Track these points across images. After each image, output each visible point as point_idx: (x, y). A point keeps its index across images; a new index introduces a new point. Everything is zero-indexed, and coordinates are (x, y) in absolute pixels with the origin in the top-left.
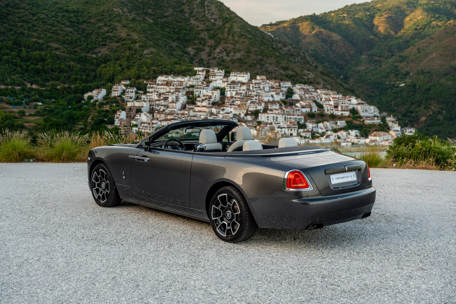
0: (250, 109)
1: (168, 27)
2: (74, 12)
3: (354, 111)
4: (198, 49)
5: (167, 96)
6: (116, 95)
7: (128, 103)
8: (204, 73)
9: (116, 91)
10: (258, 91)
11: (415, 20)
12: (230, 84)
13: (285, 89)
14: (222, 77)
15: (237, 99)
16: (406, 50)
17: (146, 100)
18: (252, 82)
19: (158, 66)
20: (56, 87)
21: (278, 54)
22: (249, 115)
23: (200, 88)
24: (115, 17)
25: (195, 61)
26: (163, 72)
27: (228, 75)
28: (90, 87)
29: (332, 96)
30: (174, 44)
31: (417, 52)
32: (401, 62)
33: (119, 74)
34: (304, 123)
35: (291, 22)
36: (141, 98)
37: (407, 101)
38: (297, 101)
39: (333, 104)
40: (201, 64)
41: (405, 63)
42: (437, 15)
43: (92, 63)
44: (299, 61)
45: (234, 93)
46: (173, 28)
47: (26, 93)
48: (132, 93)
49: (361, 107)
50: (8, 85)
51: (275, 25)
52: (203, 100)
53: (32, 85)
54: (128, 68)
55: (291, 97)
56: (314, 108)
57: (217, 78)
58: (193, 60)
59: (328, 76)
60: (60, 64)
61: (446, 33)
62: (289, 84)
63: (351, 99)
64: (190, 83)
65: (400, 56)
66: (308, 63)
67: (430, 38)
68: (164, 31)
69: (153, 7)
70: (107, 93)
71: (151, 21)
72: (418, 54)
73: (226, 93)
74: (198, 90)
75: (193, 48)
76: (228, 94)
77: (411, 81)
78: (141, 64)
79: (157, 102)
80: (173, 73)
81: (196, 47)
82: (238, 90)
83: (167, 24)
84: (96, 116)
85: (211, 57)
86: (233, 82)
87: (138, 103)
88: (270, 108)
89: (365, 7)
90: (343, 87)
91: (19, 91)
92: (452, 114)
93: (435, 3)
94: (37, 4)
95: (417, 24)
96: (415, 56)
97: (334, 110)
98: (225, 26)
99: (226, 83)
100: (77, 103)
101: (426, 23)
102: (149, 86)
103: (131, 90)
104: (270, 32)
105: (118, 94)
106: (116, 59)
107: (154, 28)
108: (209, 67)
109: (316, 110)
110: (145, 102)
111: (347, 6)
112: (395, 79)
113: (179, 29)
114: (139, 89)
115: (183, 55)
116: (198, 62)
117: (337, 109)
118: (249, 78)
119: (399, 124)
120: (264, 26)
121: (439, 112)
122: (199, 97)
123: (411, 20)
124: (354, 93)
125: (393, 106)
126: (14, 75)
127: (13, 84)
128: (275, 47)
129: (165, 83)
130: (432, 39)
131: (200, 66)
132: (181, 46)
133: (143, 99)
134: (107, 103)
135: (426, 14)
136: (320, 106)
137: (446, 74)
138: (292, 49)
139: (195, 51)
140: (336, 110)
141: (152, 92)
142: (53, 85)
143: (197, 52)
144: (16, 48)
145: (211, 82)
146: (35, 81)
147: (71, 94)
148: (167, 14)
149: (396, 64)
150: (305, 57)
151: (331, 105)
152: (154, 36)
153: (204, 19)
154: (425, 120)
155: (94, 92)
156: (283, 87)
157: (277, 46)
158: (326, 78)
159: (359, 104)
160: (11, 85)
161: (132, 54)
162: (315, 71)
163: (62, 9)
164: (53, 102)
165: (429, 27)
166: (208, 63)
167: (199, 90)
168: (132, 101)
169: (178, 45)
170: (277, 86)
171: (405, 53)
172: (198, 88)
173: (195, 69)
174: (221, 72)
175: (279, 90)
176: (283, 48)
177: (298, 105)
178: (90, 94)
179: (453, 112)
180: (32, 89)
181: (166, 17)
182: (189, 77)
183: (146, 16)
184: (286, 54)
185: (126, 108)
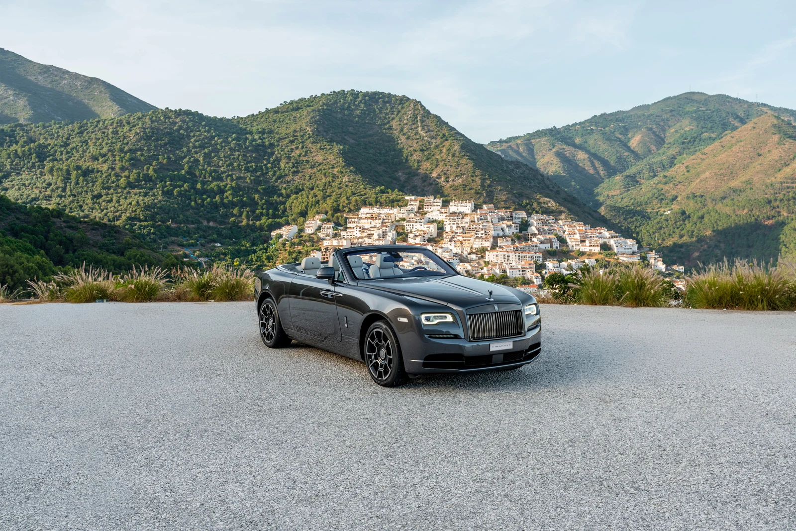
0: (475, 246)
1: (372, 148)
2: (259, 133)
3: (605, 247)
4: (409, 173)
5: (372, 232)
6: (310, 232)
7: (324, 241)
8: (417, 203)
9: (309, 227)
10: (484, 224)
11: (683, 131)
12: (449, 216)
13: (518, 221)
14: (439, 208)
15: (458, 234)
16: (671, 169)
17: (346, 237)
18: (477, 212)
19: (361, 195)
20: (238, 224)
21: (509, 178)
22: (474, 253)
23: (413, 221)
24: (309, 138)
25: (406, 188)
26: (367, 203)
27: (447, 204)
28: (279, 223)
29: (578, 228)
30: (381, 169)
31: (685, 171)
32: (666, 183)
33: (313, 207)
34: (543, 262)
35: (526, 138)
36: (340, 235)
37: (674, 232)
38: (534, 235)
39: (579, 238)
40: (414, 192)
41: (671, 185)
42: (710, 125)
43: (281, 195)
44: (536, 186)
45: (455, 227)
46: (378, 149)
47: (201, 233)
48: (329, 229)
49: (615, 241)
50: (180, 223)
51: (506, 141)
52: (416, 236)
53: (208, 222)
54: (324, 198)
55: (526, 230)
56: (556, 244)
57: (433, 208)
58: (404, 187)
59: (573, 204)
60: (243, 196)
61: (722, 146)
62: (523, 214)
63: (602, 231)
64: (401, 216)
65: (665, 177)
66: (548, 187)
67: (702, 154)
68: (368, 153)
69: (354, 124)
70: (299, 230)
71: (352, 141)
72: (686, 173)
73: (444, 226)
74: (409, 224)
75: (403, 173)
76: (447, 228)
77: (679, 207)
78: (340, 194)
79: (360, 240)
80: (379, 204)
81: (408, 171)
82: (459, 223)
83: (371, 145)
84: (286, 258)
85: (425, 184)
86: (454, 213)
87: (336, 241)
88: (499, 244)
89: (617, 117)
90: (593, 217)
91: (194, 230)
92: (733, 248)
93: (707, 110)
94: (215, 125)
95: (684, 136)
96: (683, 176)
97: (580, 245)
98: (443, 144)
99: (445, 215)
100: (263, 244)
101: (695, 135)
102: (350, 220)
103: (328, 226)
104: (500, 150)
105: (313, 232)
106: (310, 189)
107: (356, 150)
108: (424, 195)
109: (558, 246)
110: (346, 239)
111: (595, 116)
112: (659, 205)
113: (386, 150)
114: (337, 224)
115: (392, 182)
116: (410, 189)
117: (584, 244)
118: (473, 208)
119: (664, 262)
120: (492, 143)
121: (716, 246)
122: (411, 232)
123: (676, 131)
124: (606, 223)
125: (656, 239)
126: (188, 210)
127: (187, 221)
128: (505, 168)
129: (369, 216)
130: (705, 154)
131: (413, 195)
132: (389, 170)
133: (342, 237)
134: (300, 244)
135: (695, 123)
136: (562, 241)
137: (724, 198)
138: (528, 171)
139: (407, 176)
140: (582, 246)
141: (354, 228)
142: (234, 222)
143: (409, 177)
144: (189, 178)
145: (426, 214)
146: (213, 217)
147: (255, 232)
148: (371, 132)
149: (660, 186)
150: (543, 180)
151: (577, 239)
152: (355, 159)
153: (418, 137)
154: (698, 256)
155: (283, 228)
156: (515, 218)
157: (507, 167)
158: (570, 205)
159: (612, 237)
160: (184, 222)
161: (330, 182)
162: (556, 197)
163: (245, 129)
164: (234, 243)
165: (700, 140)
166: (423, 190)
167: (412, 224)
168: (329, 240)
169: (386, 169)
170: (508, 217)
171: (671, 172)
172: (409, 221)
173: (407, 198)
174: (438, 201)
175: (511, 222)
176: (515, 170)
177: (535, 240)
178: (278, 231)
179: (733, 246)
180: (209, 227)
181: (371, 135)
182: (398, 208)
183: (345, 135)
184: (520, 177)
185: (322, 248)
